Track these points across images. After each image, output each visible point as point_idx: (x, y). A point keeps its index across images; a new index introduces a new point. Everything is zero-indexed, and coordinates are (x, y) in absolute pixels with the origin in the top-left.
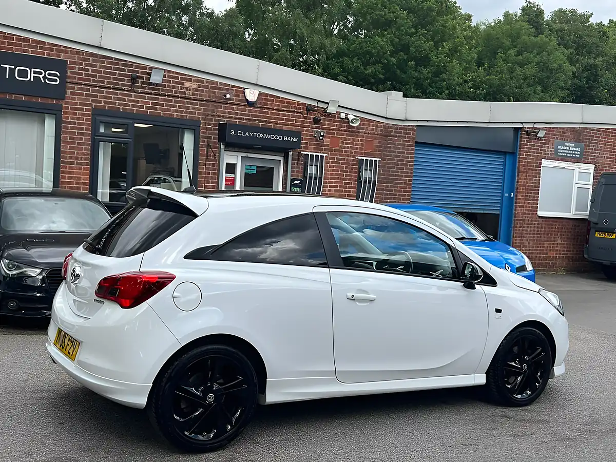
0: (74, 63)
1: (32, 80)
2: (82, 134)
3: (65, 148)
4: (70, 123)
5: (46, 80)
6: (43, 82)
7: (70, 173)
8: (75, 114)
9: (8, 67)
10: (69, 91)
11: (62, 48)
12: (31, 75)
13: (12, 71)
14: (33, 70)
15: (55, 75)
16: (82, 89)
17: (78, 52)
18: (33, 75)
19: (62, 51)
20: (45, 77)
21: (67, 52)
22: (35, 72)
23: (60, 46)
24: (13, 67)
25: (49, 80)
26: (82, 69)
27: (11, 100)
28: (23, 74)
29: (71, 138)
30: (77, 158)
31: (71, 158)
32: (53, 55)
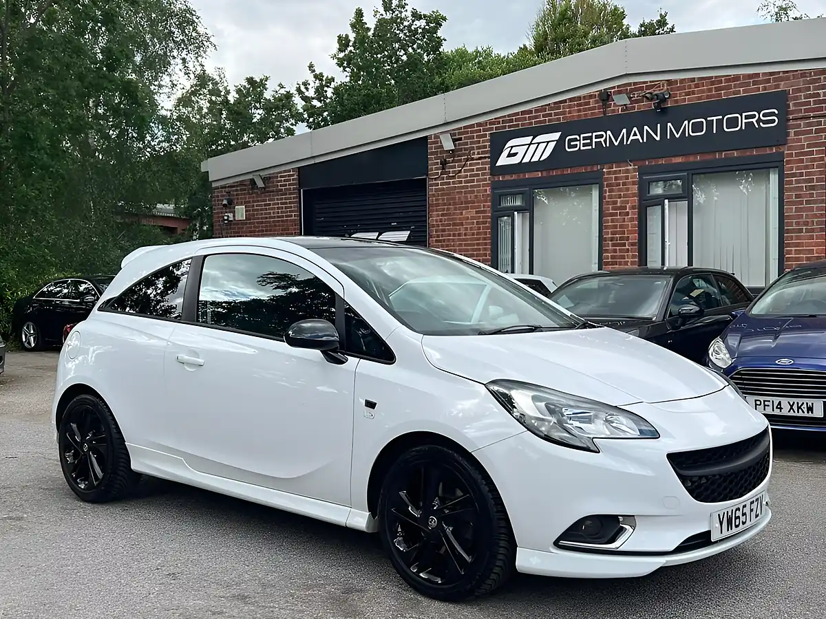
0: (799, 90)
1: (743, 128)
2: (813, 188)
3: (791, 210)
4: (794, 175)
5: (761, 124)
6: (757, 126)
7: (797, 245)
8: (802, 161)
9: (715, 118)
10: (792, 131)
11: (781, 74)
12: (743, 122)
13: (720, 122)
14: (744, 114)
15: (773, 114)
16: (810, 125)
17: (804, 74)
18: (744, 121)
19: (781, 79)
20: (759, 121)
21: (788, 79)
22: (747, 117)
23: (779, 72)
24: (721, 117)
25: (765, 122)
26: (811, 96)
27: (721, 159)
28: (733, 123)
29: (797, 196)
30: (806, 224)
31: (798, 224)
32: (770, 88)
